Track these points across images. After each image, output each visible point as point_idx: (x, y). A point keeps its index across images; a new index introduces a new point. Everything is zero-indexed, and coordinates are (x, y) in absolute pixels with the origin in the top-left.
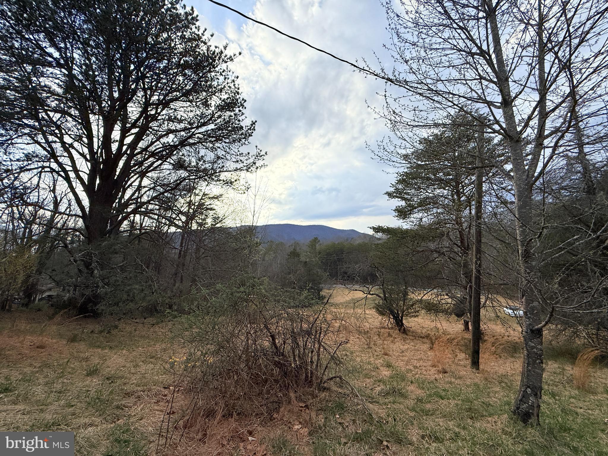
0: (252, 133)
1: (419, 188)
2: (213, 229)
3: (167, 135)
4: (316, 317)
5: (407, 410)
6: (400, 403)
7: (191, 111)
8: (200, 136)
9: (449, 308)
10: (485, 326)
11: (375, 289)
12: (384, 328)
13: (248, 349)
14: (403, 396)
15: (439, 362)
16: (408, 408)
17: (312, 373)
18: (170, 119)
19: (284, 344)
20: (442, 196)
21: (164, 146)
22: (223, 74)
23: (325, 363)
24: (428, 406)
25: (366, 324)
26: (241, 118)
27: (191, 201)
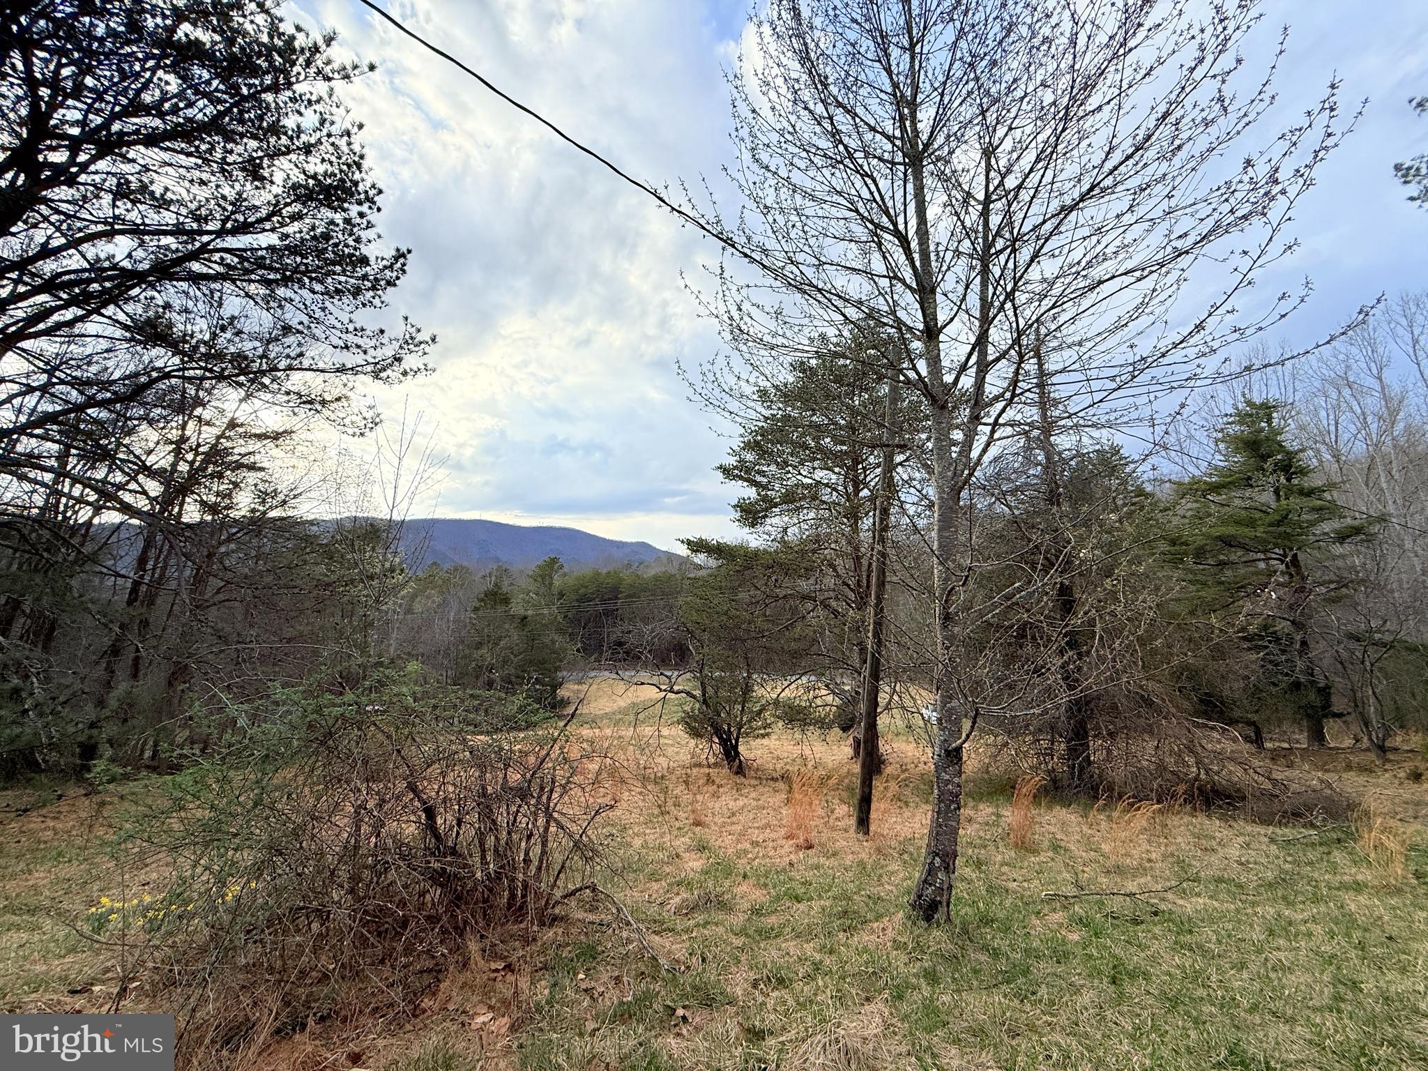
0: (398, 278)
1: (786, 463)
2: (256, 524)
3: (110, 235)
4: (544, 753)
5: (730, 935)
6: (716, 924)
7: (203, 183)
8: (229, 258)
9: (827, 715)
10: (888, 747)
11: (685, 681)
12: (700, 765)
13: (356, 848)
14: (725, 906)
15: (799, 827)
16: (732, 931)
17: (525, 886)
18: (123, 191)
19: (459, 825)
20: (827, 485)
21: (96, 269)
22: (318, 107)
23: (558, 858)
24: (772, 920)
25: (662, 761)
26: (364, 235)
27: (183, 439)
